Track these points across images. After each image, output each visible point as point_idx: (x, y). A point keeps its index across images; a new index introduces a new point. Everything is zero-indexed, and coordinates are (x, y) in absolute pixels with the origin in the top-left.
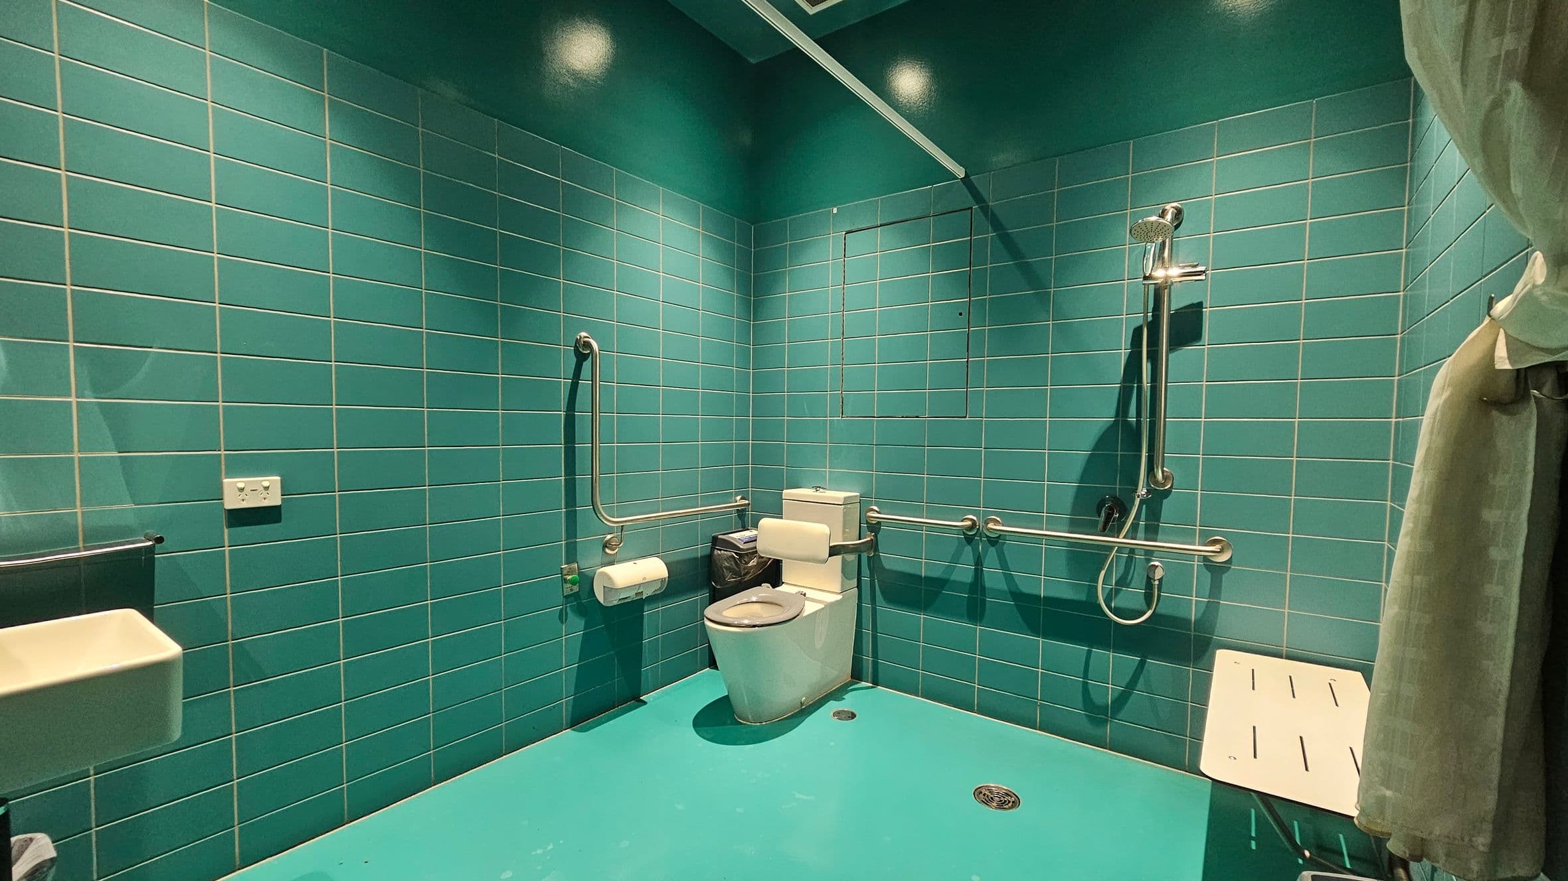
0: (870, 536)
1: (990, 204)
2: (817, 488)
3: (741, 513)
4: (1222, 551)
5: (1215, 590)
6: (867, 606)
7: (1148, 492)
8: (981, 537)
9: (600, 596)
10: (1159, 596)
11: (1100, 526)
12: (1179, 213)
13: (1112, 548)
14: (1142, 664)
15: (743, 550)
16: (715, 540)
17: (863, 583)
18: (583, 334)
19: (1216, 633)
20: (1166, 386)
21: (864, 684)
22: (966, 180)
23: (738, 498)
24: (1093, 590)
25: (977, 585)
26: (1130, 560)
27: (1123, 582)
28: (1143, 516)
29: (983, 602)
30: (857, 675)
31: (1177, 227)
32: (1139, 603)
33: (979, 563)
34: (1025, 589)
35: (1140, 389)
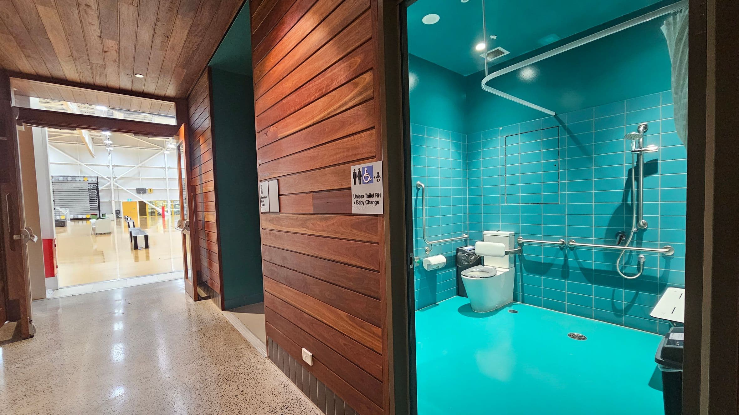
0: (519, 248)
1: (566, 125)
2: (497, 231)
3: (465, 240)
4: (669, 251)
5: (667, 266)
6: (519, 273)
7: (637, 230)
8: (566, 247)
9: (426, 267)
10: (643, 268)
11: (617, 243)
12: (646, 127)
13: (623, 250)
14: (637, 294)
15: (469, 253)
16: (458, 250)
17: (517, 265)
18: (419, 182)
19: (668, 282)
20: (643, 190)
21: (518, 303)
22: (556, 116)
23: (464, 235)
24: (615, 267)
25: (565, 264)
26: (630, 255)
27: (628, 263)
28: (635, 238)
29: (568, 272)
30: (515, 299)
31: (645, 132)
32: (636, 271)
33: (566, 257)
34: (586, 266)
35: (632, 191)
